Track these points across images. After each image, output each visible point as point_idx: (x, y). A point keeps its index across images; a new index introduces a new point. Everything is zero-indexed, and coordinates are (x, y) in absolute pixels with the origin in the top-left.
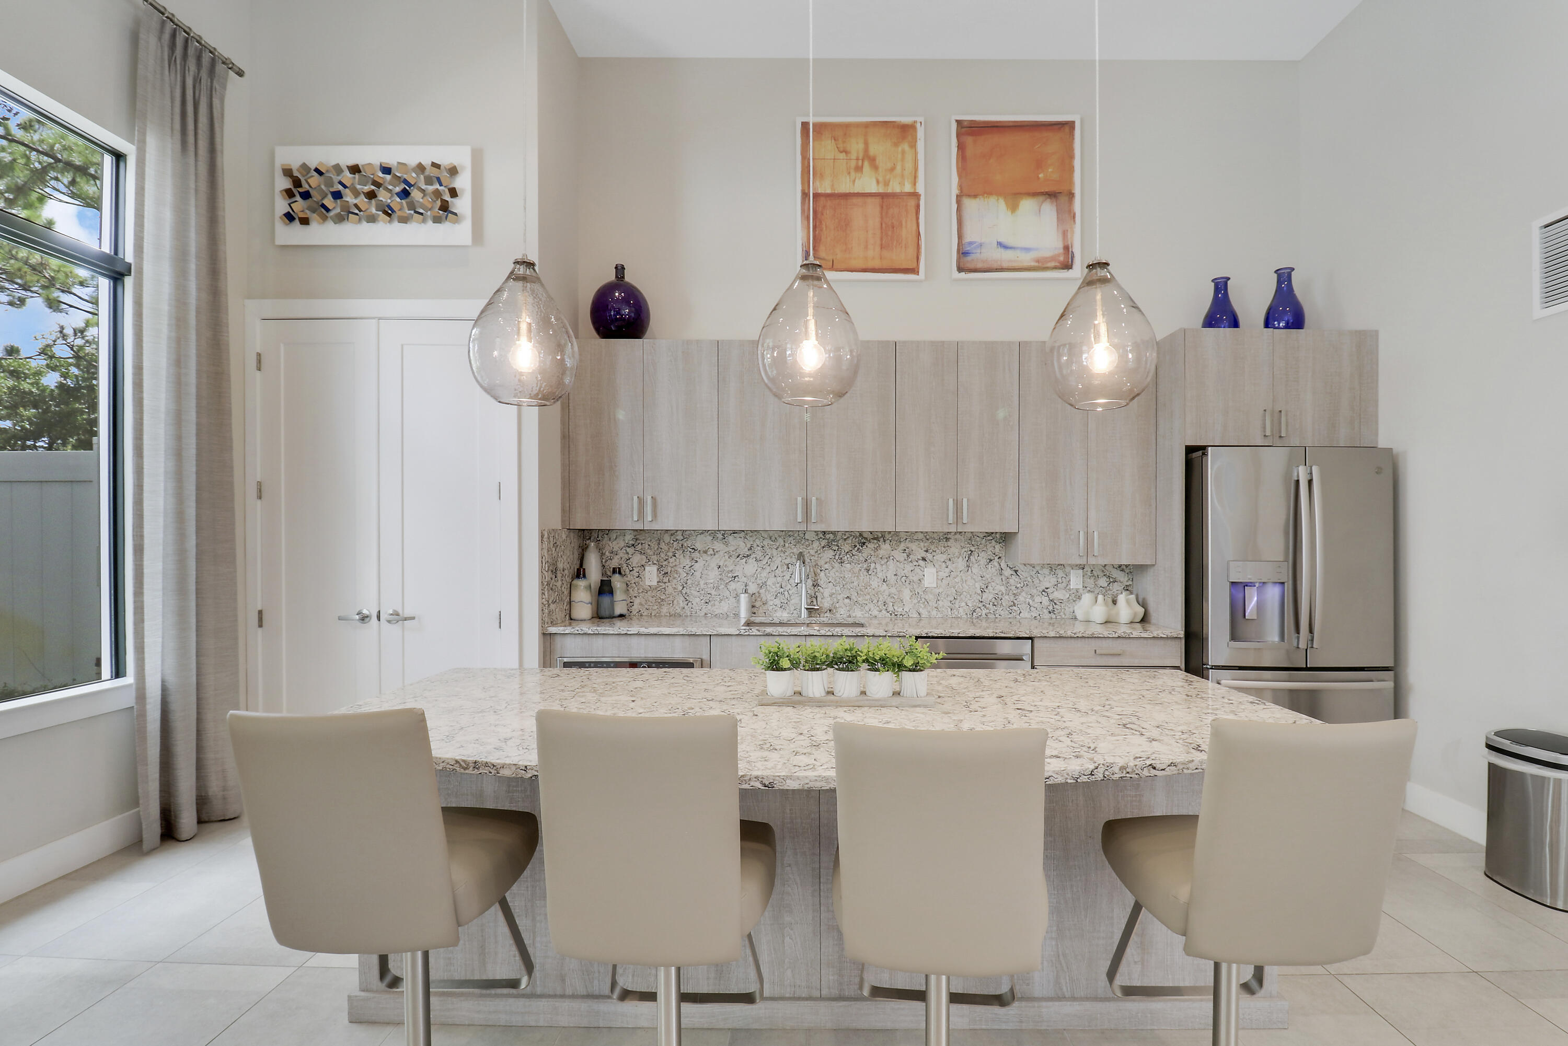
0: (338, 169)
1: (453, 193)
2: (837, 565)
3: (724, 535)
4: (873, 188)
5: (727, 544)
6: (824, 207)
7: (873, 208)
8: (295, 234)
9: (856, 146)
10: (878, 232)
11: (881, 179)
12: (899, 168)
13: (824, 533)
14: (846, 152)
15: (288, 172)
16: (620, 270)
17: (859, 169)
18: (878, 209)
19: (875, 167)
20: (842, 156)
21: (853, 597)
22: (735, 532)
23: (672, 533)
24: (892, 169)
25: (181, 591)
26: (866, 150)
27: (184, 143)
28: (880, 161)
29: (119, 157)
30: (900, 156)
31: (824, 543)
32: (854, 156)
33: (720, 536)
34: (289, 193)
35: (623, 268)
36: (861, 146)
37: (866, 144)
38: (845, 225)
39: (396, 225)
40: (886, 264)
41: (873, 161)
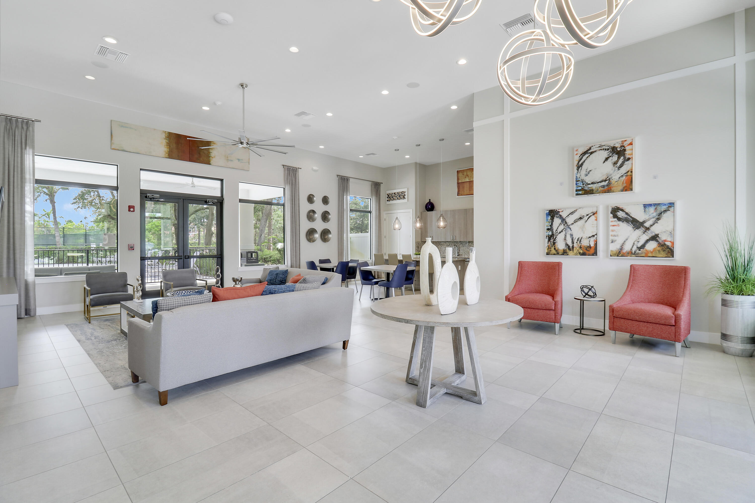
0: (393, 193)
1: (405, 195)
2: (462, 247)
3: (446, 242)
4: (468, 181)
5: (446, 244)
6: (460, 185)
7: (468, 184)
8: (388, 203)
9: (465, 174)
10: (469, 188)
11: (469, 179)
12: (472, 176)
13: (461, 241)
14: (464, 175)
15: (388, 195)
16: (430, 200)
17: (466, 177)
18: (469, 184)
19: (468, 177)
20: (463, 175)
21: (465, 253)
22: (447, 241)
23: (438, 242)
24: (471, 177)
25: (376, 250)
26: (467, 174)
27: (376, 196)
28: (469, 176)
29: (371, 199)
30: (472, 174)
31: (460, 243)
32: (465, 175)
33: (445, 242)
34: (388, 197)
35: (430, 199)
36: (466, 173)
37: (467, 173)
38: (463, 188)
39: (399, 200)
40: (470, 194)
41: (468, 175)
